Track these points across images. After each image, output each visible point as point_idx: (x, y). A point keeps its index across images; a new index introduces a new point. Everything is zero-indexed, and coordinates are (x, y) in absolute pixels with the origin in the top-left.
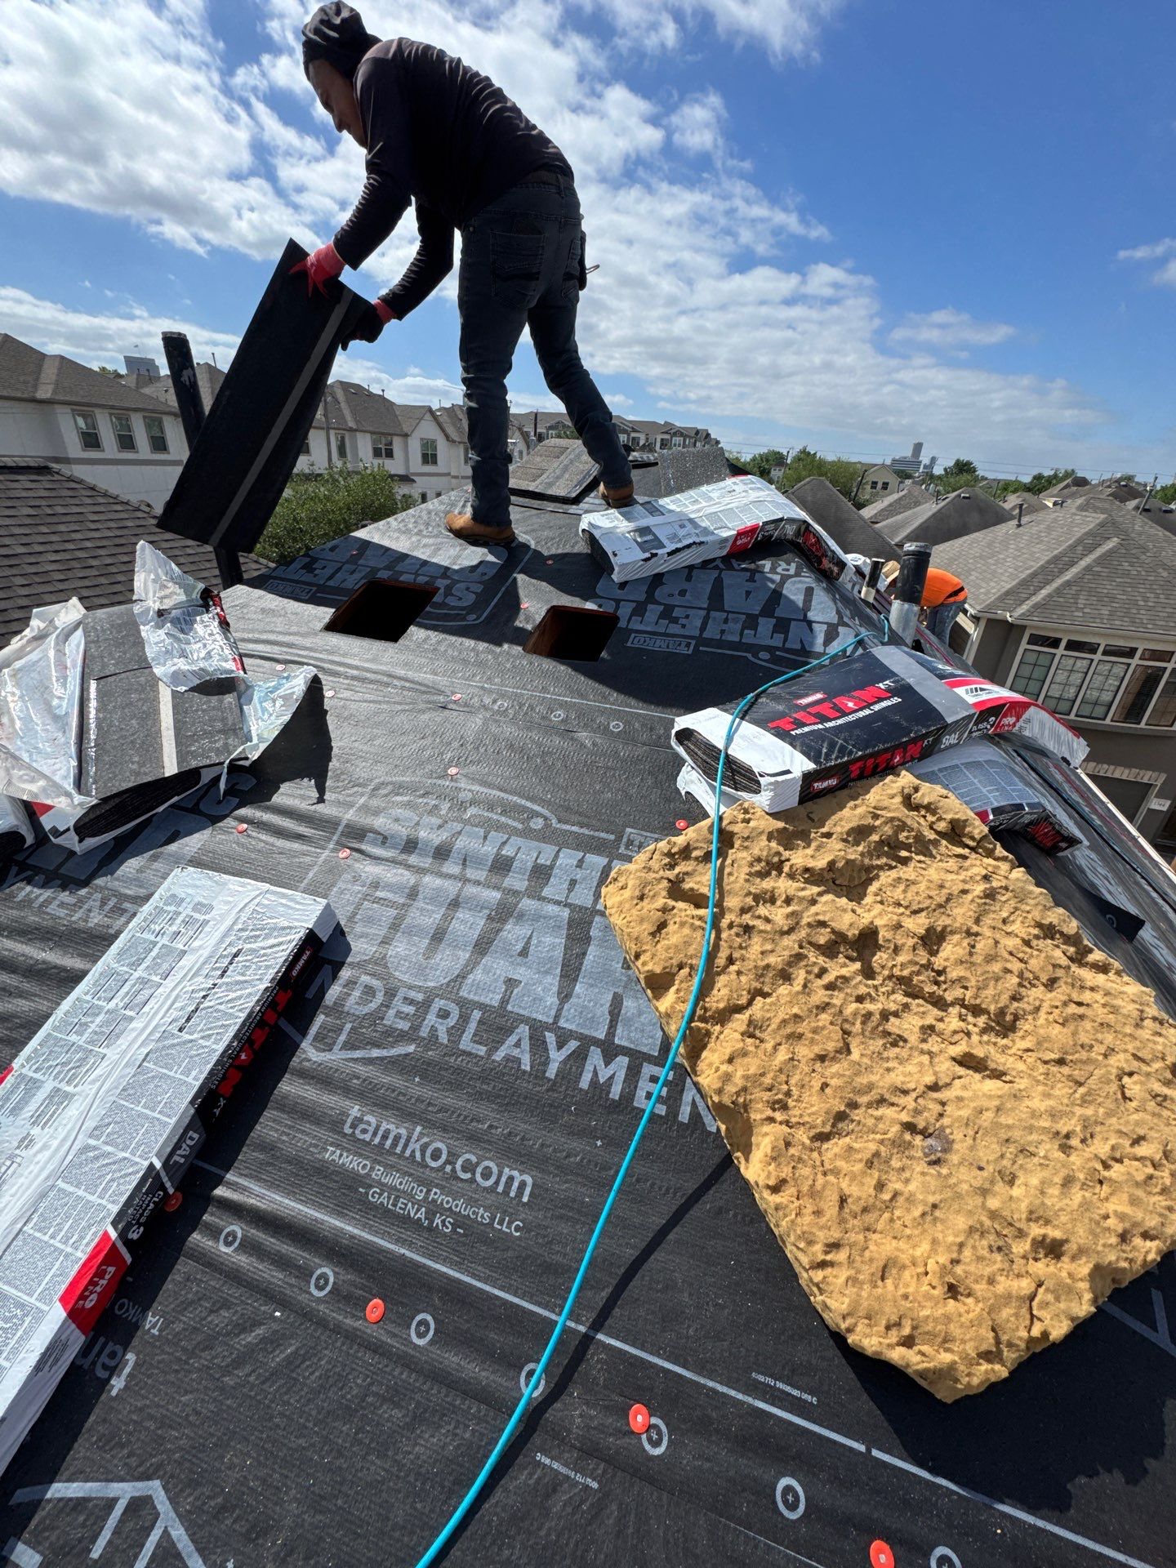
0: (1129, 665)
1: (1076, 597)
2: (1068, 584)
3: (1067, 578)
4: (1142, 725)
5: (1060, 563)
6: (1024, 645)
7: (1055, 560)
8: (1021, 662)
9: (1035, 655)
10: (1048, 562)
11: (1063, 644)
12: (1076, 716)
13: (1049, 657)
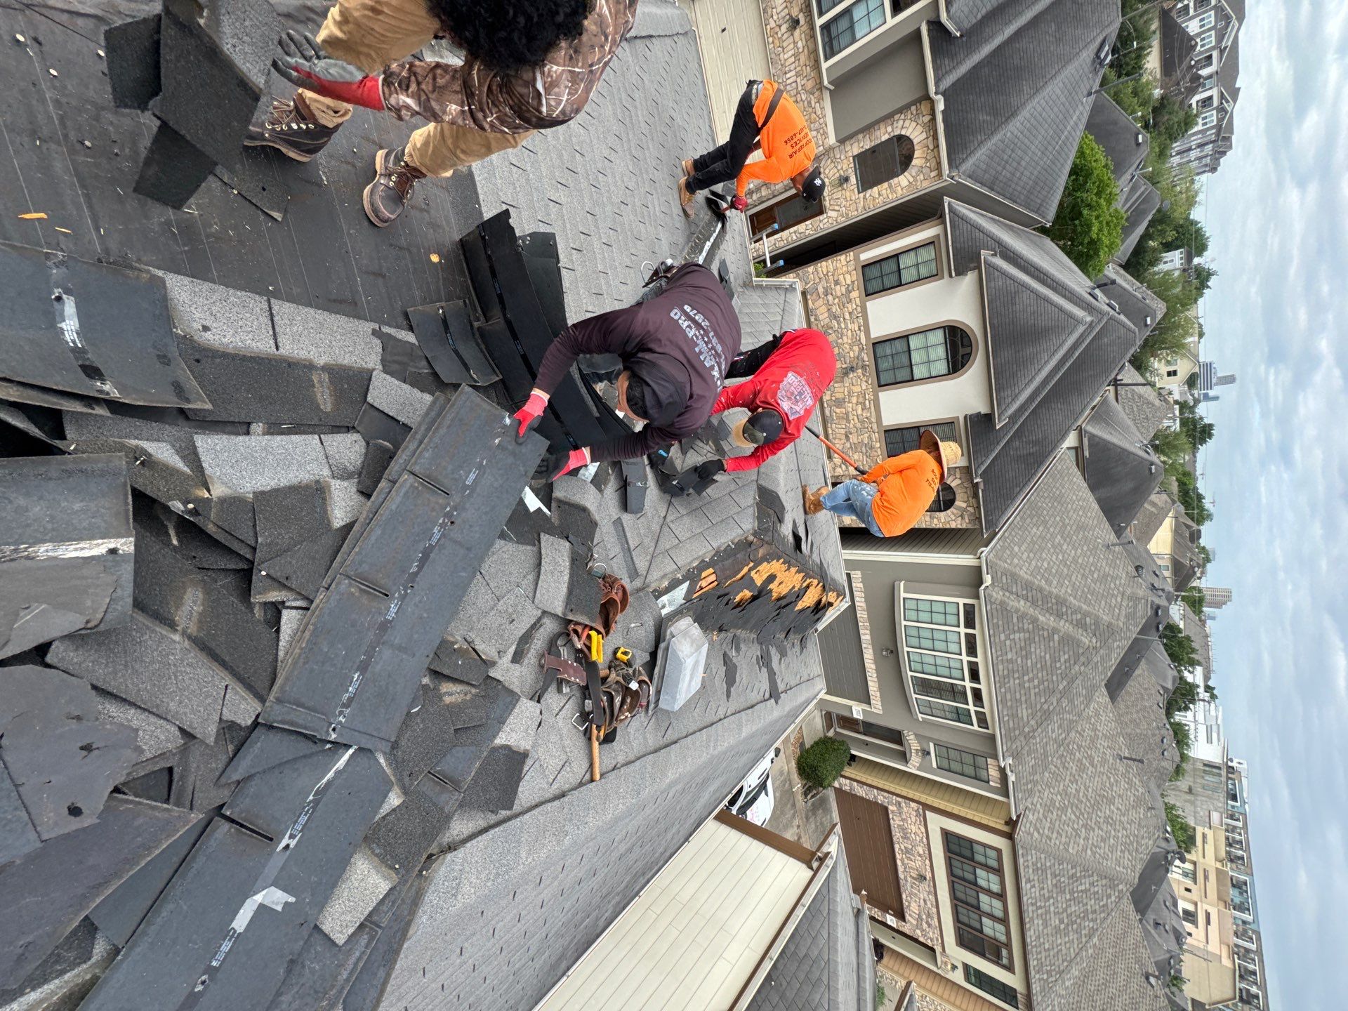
0: (963, 680)
1: (1020, 630)
2: (1034, 621)
3: (1041, 618)
4: (914, 696)
5: (1058, 607)
6: (962, 601)
7: (1061, 602)
8: (945, 602)
9: (955, 611)
10: (1057, 597)
11: (970, 631)
12: (908, 652)
13: (955, 622)
